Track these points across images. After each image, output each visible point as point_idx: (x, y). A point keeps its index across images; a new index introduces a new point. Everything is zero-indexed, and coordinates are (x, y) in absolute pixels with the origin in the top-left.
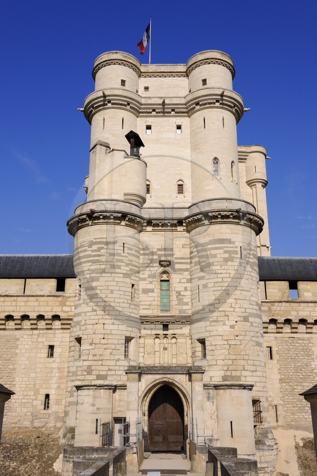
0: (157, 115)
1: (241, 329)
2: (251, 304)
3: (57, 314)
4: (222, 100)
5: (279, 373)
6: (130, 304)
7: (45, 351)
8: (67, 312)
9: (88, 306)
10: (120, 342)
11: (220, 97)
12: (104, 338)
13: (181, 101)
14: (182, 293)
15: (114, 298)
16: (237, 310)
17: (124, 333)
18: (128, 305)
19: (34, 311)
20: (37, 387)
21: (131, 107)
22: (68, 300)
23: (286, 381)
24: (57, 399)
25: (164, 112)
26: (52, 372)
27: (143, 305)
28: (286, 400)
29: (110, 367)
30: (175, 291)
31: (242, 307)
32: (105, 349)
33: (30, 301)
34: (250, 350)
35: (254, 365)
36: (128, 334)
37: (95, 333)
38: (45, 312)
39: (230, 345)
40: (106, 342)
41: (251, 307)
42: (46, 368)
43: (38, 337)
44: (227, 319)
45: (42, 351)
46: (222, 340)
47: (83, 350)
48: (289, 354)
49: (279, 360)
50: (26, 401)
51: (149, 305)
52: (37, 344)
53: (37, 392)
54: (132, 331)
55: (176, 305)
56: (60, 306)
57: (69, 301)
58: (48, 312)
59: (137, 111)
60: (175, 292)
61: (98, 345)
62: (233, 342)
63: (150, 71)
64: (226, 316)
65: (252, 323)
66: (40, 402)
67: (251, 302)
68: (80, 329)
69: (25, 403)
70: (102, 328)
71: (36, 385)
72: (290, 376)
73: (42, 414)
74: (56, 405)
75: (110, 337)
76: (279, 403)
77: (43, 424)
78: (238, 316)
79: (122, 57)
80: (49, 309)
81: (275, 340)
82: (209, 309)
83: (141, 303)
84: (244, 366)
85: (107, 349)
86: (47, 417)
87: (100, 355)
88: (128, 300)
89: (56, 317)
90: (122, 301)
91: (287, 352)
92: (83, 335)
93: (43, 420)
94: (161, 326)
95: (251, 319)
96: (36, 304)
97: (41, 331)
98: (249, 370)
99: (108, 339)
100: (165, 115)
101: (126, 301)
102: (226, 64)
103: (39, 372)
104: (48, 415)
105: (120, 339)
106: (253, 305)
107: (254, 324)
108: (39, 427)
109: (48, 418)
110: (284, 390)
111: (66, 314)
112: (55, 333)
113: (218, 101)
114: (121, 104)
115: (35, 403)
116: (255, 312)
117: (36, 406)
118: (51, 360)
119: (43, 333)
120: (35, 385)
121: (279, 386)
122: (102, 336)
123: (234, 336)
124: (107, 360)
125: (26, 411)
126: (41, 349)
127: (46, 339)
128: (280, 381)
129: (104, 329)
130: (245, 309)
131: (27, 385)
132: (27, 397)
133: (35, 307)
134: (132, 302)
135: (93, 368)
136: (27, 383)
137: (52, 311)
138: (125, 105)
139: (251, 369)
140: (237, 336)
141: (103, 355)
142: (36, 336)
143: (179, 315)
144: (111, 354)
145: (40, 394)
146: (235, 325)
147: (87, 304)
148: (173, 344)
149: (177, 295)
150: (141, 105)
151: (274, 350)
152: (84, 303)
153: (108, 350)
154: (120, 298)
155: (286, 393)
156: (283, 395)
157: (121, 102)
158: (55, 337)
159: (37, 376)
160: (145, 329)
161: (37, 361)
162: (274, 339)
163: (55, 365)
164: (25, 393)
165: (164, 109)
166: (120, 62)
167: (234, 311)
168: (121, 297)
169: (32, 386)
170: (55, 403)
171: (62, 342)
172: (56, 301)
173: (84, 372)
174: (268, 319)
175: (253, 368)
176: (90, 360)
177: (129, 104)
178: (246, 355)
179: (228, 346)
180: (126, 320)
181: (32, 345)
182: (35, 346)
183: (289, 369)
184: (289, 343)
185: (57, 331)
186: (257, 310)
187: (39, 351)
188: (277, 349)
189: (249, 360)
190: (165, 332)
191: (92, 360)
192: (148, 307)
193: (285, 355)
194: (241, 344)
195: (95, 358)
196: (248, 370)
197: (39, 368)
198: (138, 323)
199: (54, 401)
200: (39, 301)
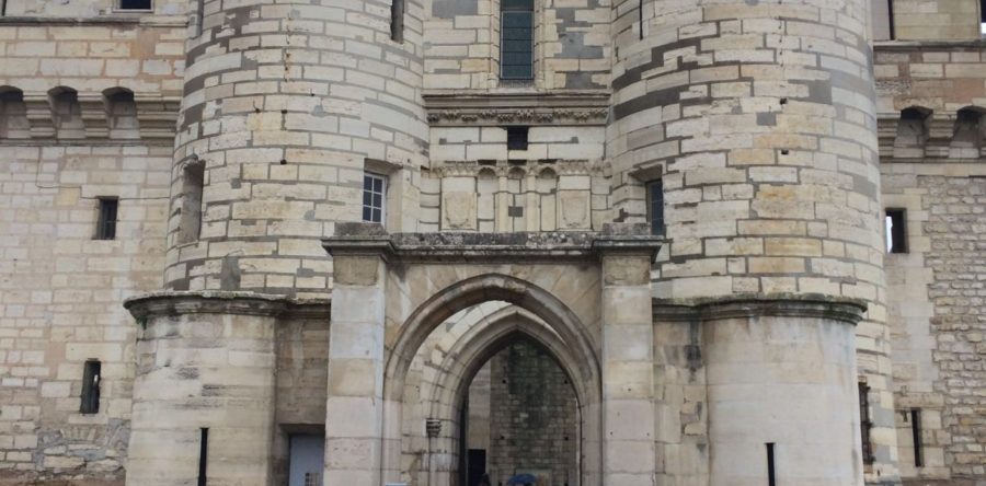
1: (800, 129)
2: (838, 40)
3: (123, 84)
5: (931, 299)
6: (385, 48)
7: (89, 217)
8: (159, 79)
9: (228, 51)
10: (345, 176)
12: (283, 162)
14: (580, 16)
15: (325, 21)
16: (784, 59)
17: (359, 146)
18: (377, 52)
19: (39, 75)
20: (58, 335)
22: (163, 37)
23: (955, 326)
24: (127, 379)
26: (110, 286)
27: (435, 58)
28: (953, 392)
29: (307, 264)
30: (552, 7)
31: (804, 47)
32: (288, 199)
33: (22, 41)
34: (830, 202)
35: (846, 259)
36: (377, 153)
37: (250, 145)
38: (80, 77)
39: (756, 186)
40: (293, 177)
41: (839, 50)
42: (87, 272)
43: (61, 169)
44: (749, 89)
45: (75, 216)
46: (727, 166)
47: (210, 204)
48: (970, 232)
49: (933, 254)
50: (19, 383)
51: (460, 59)
52: (56, 191)
53: (55, 355)
54: (392, 144)
55: (557, 56)
56: (133, 56)
57: (166, 41)
58: (88, 78)
60: (554, 12)
61: (262, 186)
62: (769, 175)
64: (742, 79)
65: (841, 108)
66: (67, 386)
67: (840, 34)
68: (201, 136)
69: (14, 389)
70: (279, 126)
71: (54, 330)
72: (972, 311)
73: (72, 426)
74: (123, 396)
75: (307, 156)
76: (927, 400)
77: (77, 462)
78: (791, 81)
80: (94, 67)
81: (919, 186)
82: (680, 59)
83: (428, 53)
84: (807, 259)
85: (293, 199)
86: (91, 437)
87: (270, 221)
88: (375, 31)
89: (120, 98)
90: (353, 32)
91: (961, 227)
92: (209, 151)
93: (78, 447)
94: (502, 135)
95: (837, 94)
96: (49, 49)
97: (71, 150)
98: (827, 273)
99: (299, 164)
101: (368, 36)
103: (63, 288)
104: (94, 431)
105: (346, 168)
106: (846, 44)
107: (850, 115)
108: (64, 472)
109: (93, 442)
110: (948, 356)
111: (154, 87)
112: (119, 157)
115: (48, 390)
116: (854, 71)
117: (53, 401)
118: (106, 245)
119: (78, 155)
120: (49, 328)
121: (931, 342)
122: (277, 155)
123: (772, 151)
124: (295, 237)
125: (19, 417)
126: (70, 208)
127: (90, 176)
128: (934, 327)
129: (284, 129)
130: (818, 55)
131: (22, 329)
132: (21, 371)
133: (44, 61)
134: (391, 43)
135: (243, 265)
136: (23, 323)
137: (103, 76)
139: (835, 274)
140: (785, 153)
141: (280, 220)
142: (54, 166)
143: (568, 91)
144: (309, 217)
145: (66, 361)
146: (776, 112)
147: (225, 42)
148: (546, 194)
149: (561, 21)
151: (915, 219)
152: (214, 41)
153: (301, 204)
154: (346, 23)
155: (954, 366)
156: (943, 375)
158: (121, 170)
159: (56, 300)
160: (443, 142)
161: (56, 251)
162: (914, 180)
163: (120, 265)
164: (15, 357)
167: (775, 63)
168: (352, 18)
169: (39, 333)
170: (120, 391)
171: (145, 185)
172: (118, 42)
173: (210, 279)
174: (896, 108)
175: (843, 270)
176: (235, 239)
178: (815, 220)
179: (751, 187)
180: (368, 100)
181: (40, 195)
182: (51, 198)
183: (967, 286)
184: (969, 195)
185: (127, 151)
186: (861, 66)
187: (64, 216)
188: (925, 216)
189: (827, 238)
190: (517, 155)
191: (241, 239)
192: (454, 65)
193: (953, 236)
194: (799, 183)
195: (251, 231)
196: (821, 276)
197: (65, 273)
198: (416, 118)
199: (118, 384)
200: (58, 42)
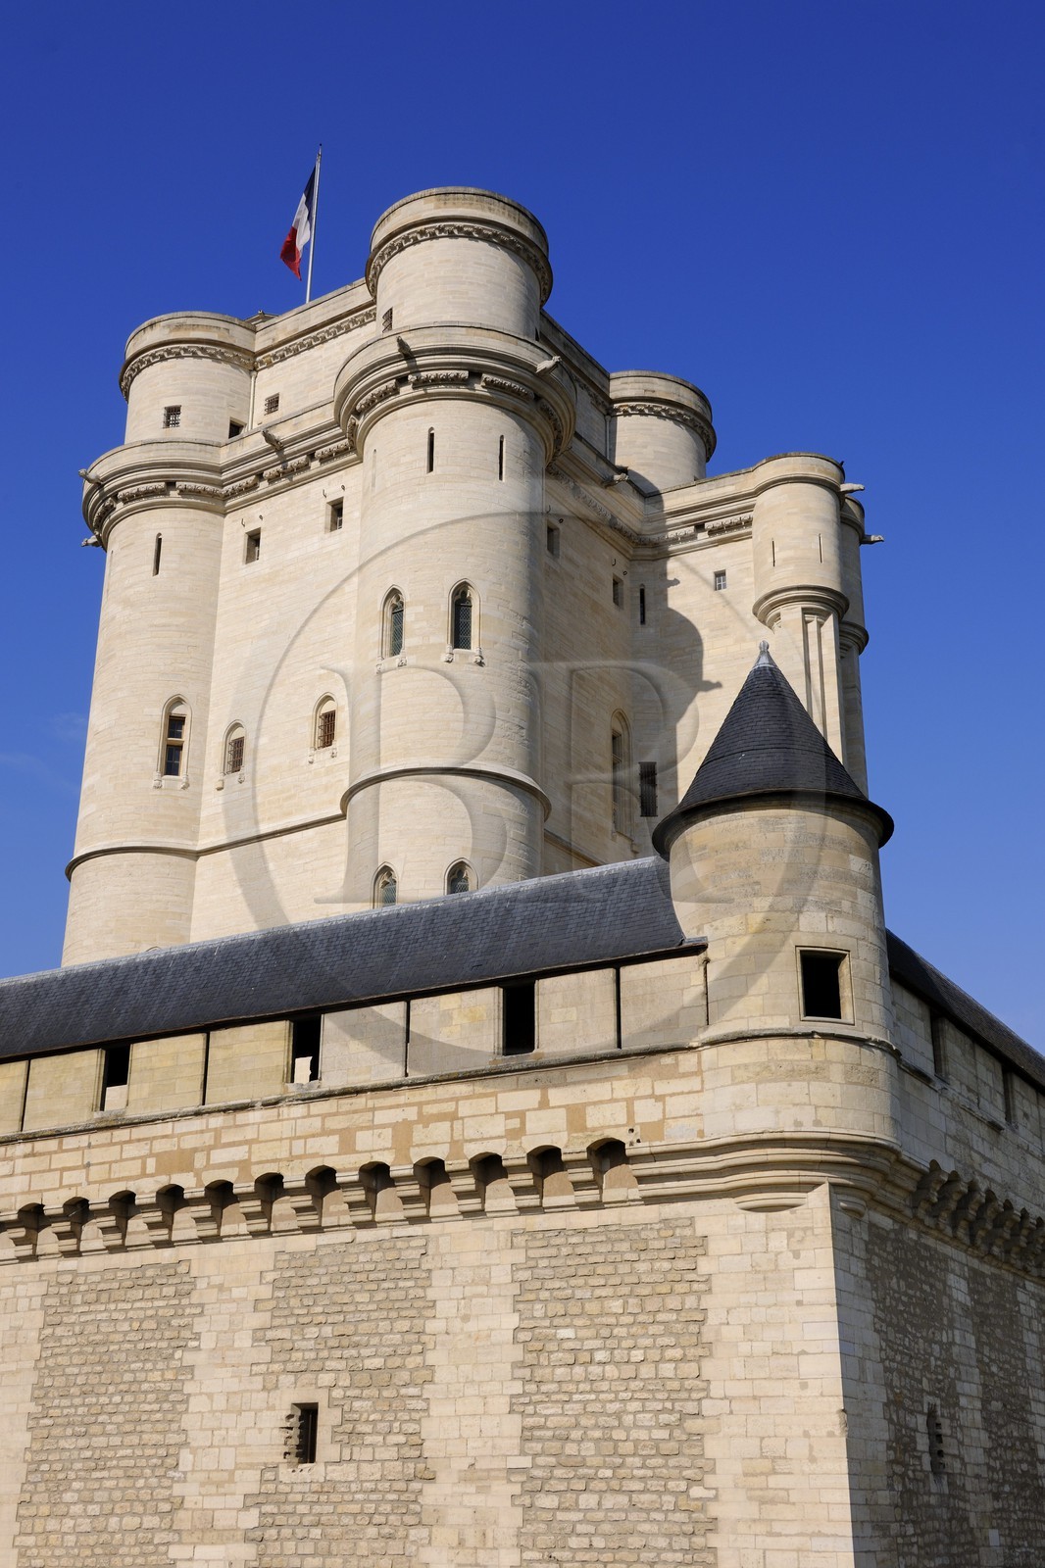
0: (272, 487)
4: (416, 370)
11: (403, 365)
13: (324, 416)
21: (182, 492)
25: (288, 473)
59: (213, 495)
63: (281, 337)
79: (167, 331)
100: (296, 478)
102: (460, 229)
113: (402, 380)
114: (148, 494)
138: (163, 492)
150: (220, 470)
157: (143, 488)
165: (284, 461)
166: (160, 351)
177: (171, 485)
